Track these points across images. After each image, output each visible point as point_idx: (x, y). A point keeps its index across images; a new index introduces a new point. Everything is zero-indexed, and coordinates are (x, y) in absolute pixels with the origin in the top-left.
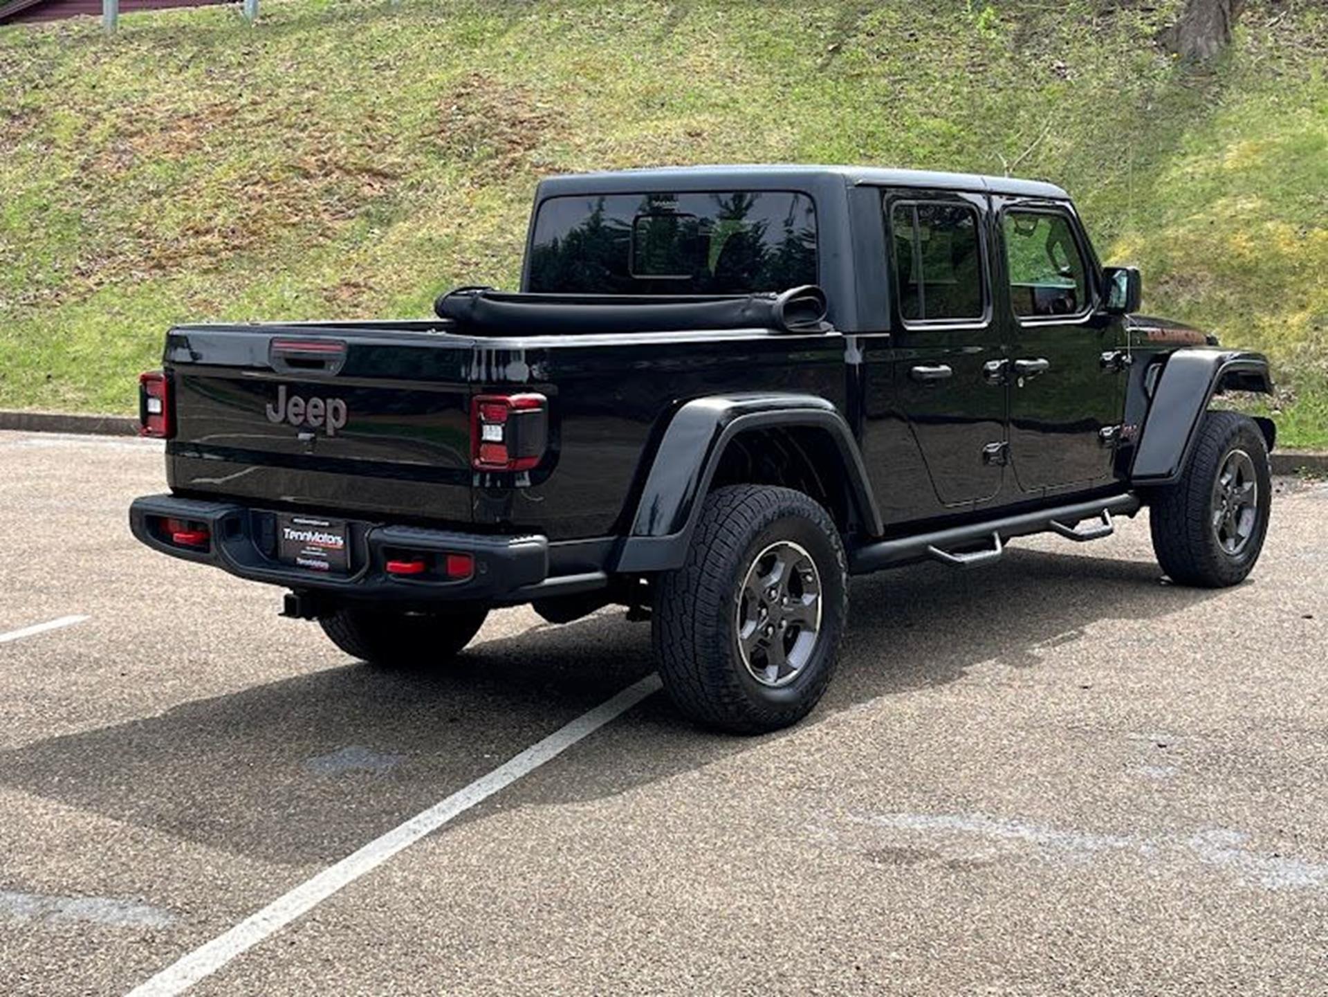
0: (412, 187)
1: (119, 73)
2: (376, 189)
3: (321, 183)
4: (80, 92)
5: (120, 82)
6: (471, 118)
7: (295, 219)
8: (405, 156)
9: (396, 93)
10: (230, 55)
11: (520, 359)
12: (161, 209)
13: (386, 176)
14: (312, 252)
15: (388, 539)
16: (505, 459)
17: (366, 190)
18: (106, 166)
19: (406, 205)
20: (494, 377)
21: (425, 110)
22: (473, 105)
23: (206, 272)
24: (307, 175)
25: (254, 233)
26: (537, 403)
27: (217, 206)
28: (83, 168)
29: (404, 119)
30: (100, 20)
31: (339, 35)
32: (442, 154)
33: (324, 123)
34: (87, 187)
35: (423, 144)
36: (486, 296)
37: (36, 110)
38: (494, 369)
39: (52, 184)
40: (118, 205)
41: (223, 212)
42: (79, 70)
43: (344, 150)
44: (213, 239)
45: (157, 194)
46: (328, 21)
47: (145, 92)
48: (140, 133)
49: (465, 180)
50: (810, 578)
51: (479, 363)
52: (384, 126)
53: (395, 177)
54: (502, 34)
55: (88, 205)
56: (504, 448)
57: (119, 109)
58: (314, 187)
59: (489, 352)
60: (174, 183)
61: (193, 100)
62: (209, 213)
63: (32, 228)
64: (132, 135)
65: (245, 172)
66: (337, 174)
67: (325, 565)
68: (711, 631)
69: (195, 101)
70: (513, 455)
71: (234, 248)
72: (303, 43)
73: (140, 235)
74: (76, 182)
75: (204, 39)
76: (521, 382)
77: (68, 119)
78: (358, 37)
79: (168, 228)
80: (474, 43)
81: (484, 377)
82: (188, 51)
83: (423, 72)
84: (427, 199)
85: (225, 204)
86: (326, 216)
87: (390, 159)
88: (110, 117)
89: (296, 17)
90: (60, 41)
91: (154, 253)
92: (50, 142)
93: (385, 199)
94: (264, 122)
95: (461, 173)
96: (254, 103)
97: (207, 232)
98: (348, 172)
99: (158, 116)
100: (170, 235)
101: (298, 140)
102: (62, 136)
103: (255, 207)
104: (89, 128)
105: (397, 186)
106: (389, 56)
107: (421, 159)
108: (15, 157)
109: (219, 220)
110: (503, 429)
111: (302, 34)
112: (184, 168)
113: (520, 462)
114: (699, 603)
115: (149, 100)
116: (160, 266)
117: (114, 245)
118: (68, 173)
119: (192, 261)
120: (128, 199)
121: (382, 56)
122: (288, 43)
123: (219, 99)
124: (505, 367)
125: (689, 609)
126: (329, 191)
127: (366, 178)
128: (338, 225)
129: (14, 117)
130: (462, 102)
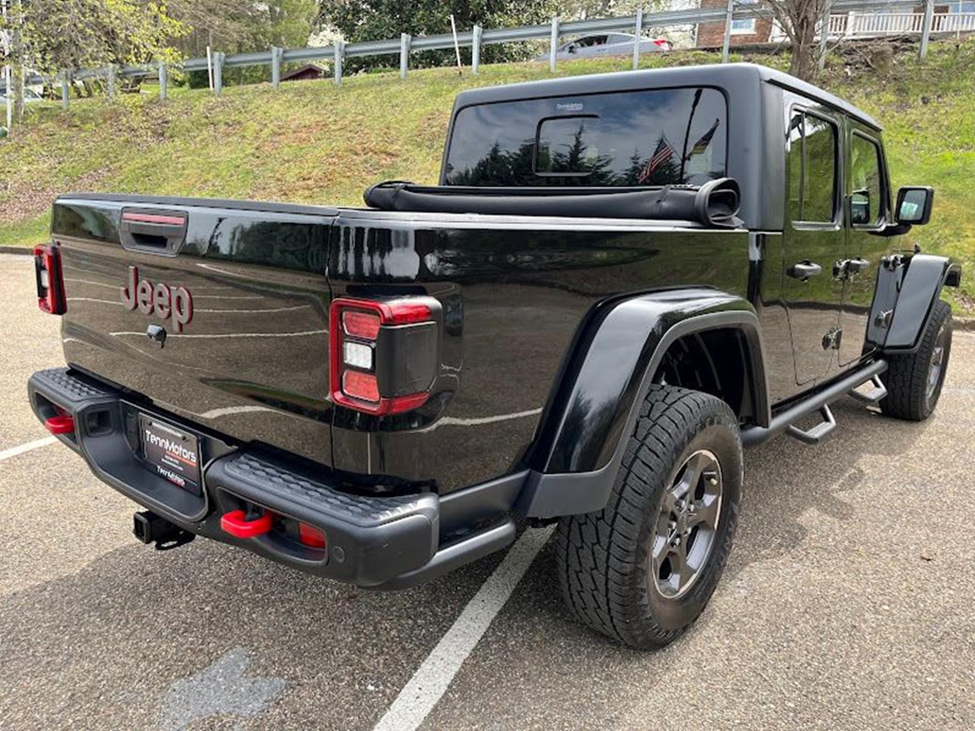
0: (404, 160)
1: (276, 106)
2: (389, 161)
3: (363, 157)
4: (259, 114)
5: (278, 111)
6: (434, 129)
7: (349, 174)
8: (402, 146)
9: (400, 117)
10: (327, 100)
11: (406, 244)
12: (289, 168)
13: (393, 155)
14: (356, 190)
15: (227, 479)
16: (375, 396)
17: (384, 162)
18: (267, 148)
19: (401, 169)
20: (366, 271)
21: (413, 125)
22: (435, 123)
23: (306, 198)
24: (356, 154)
25: (330, 180)
26: (428, 313)
27: (314, 167)
28: (257, 149)
29: (403, 129)
30: (272, 84)
31: (376, 92)
32: (419, 145)
33: (366, 131)
34: (258, 157)
35: (411, 141)
36: (406, 188)
37: (239, 123)
38: (366, 259)
39: (242, 155)
40: (270, 166)
41: (316, 170)
42: (260, 105)
43: (374, 141)
44: (310, 182)
45: (288, 161)
46: (372, 86)
47: (287, 116)
48: (284, 133)
49: (430, 158)
50: (714, 482)
51: (347, 249)
52: (393, 132)
53: (397, 156)
54: (450, 92)
55: (257, 166)
56: (373, 380)
57: (275, 123)
58: (358, 159)
59: (360, 231)
60: (296, 156)
61: (309, 119)
62: (310, 170)
63: (232, 176)
64: (280, 135)
65: (328, 152)
66: (370, 154)
67: (180, 481)
68: (628, 568)
69: (309, 120)
70: (388, 390)
71: (321, 187)
72: (360, 95)
73: (278, 180)
74: (253, 155)
75: (316, 93)
76: (407, 279)
77: (253, 126)
78: (385, 93)
79: (291, 177)
80: (437, 96)
81: (351, 270)
82: (310, 97)
83: (413, 109)
84: (411, 166)
85: (318, 167)
86: (364, 173)
87: (396, 147)
88: (271, 126)
89: (357, 84)
90: (254, 92)
91: (284, 188)
92: (244, 137)
93: (392, 165)
94: (339, 130)
95: (428, 154)
96: (335, 121)
97: (309, 179)
98: (376, 153)
99: (292, 126)
100: (292, 180)
101: (353, 138)
102: (249, 134)
103: (331, 168)
104: (261, 131)
105: (398, 160)
106: (399, 101)
107: (410, 147)
108: (228, 143)
109: (314, 174)
110: (374, 350)
111: (360, 91)
112: (301, 149)
113: (397, 402)
114: (616, 537)
115: (289, 119)
116: (285, 194)
117: (266, 184)
118: (250, 150)
119: (300, 192)
120: (275, 163)
121: (394, 102)
122: (353, 95)
123: (321, 119)
124: (382, 256)
125: (604, 540)
126: (366, 161)
127: (384, 156)
128: (369, 177)
129: (230, 126)
130: (430, 121)
